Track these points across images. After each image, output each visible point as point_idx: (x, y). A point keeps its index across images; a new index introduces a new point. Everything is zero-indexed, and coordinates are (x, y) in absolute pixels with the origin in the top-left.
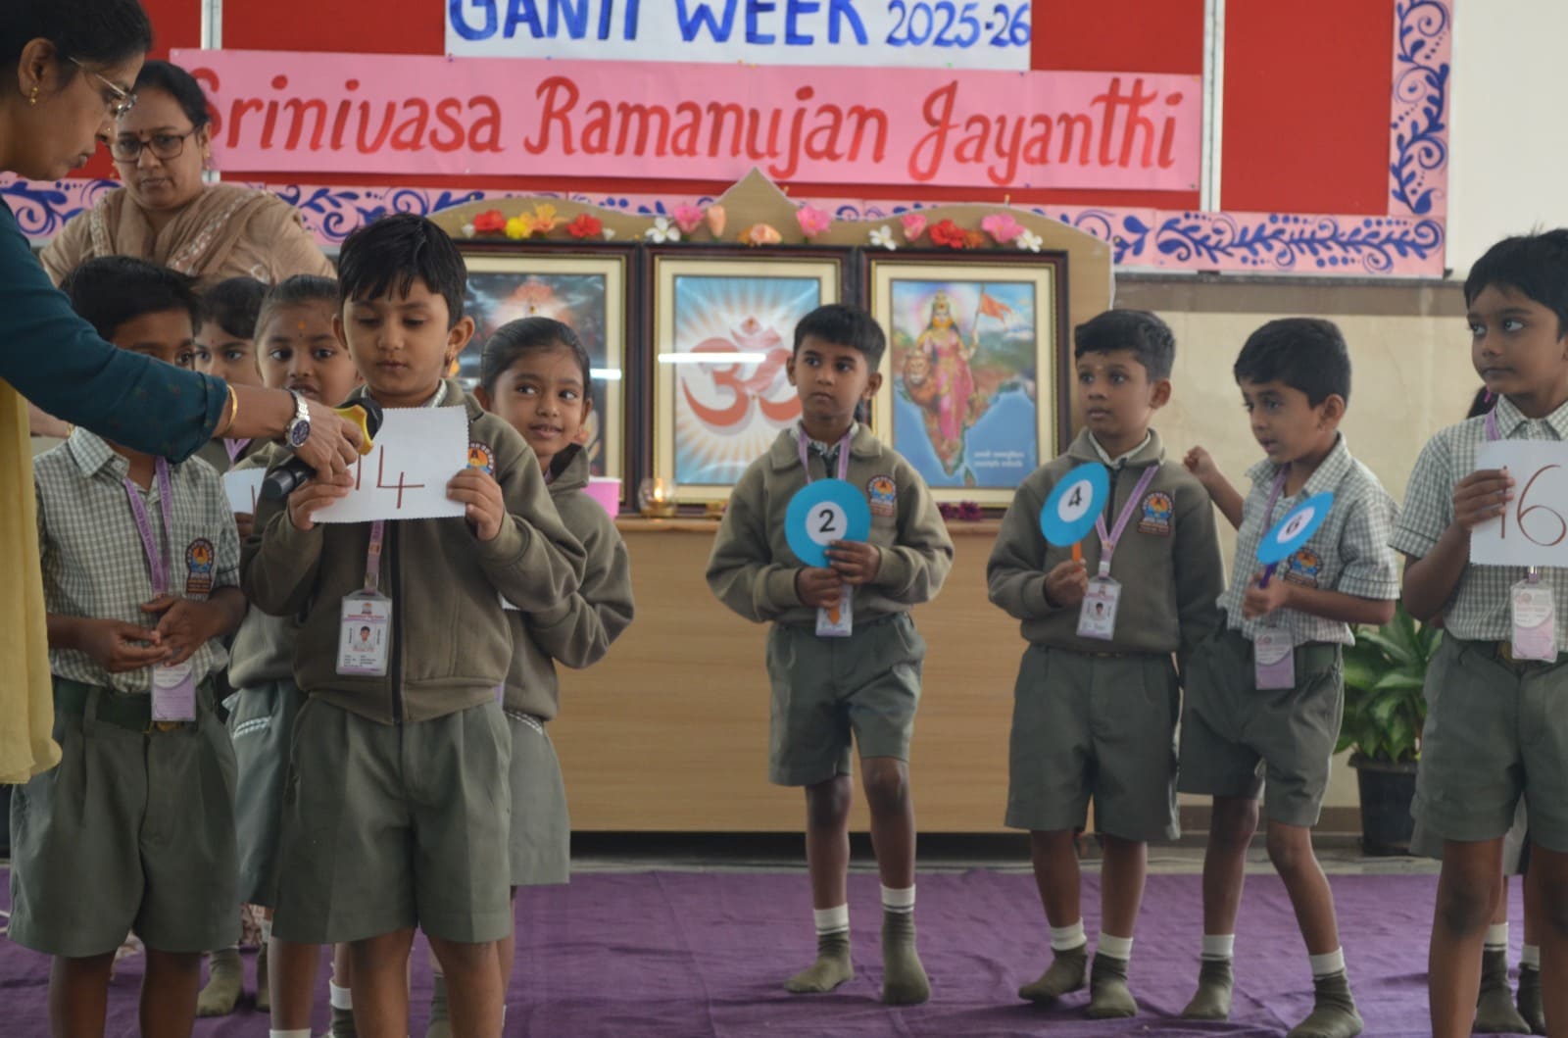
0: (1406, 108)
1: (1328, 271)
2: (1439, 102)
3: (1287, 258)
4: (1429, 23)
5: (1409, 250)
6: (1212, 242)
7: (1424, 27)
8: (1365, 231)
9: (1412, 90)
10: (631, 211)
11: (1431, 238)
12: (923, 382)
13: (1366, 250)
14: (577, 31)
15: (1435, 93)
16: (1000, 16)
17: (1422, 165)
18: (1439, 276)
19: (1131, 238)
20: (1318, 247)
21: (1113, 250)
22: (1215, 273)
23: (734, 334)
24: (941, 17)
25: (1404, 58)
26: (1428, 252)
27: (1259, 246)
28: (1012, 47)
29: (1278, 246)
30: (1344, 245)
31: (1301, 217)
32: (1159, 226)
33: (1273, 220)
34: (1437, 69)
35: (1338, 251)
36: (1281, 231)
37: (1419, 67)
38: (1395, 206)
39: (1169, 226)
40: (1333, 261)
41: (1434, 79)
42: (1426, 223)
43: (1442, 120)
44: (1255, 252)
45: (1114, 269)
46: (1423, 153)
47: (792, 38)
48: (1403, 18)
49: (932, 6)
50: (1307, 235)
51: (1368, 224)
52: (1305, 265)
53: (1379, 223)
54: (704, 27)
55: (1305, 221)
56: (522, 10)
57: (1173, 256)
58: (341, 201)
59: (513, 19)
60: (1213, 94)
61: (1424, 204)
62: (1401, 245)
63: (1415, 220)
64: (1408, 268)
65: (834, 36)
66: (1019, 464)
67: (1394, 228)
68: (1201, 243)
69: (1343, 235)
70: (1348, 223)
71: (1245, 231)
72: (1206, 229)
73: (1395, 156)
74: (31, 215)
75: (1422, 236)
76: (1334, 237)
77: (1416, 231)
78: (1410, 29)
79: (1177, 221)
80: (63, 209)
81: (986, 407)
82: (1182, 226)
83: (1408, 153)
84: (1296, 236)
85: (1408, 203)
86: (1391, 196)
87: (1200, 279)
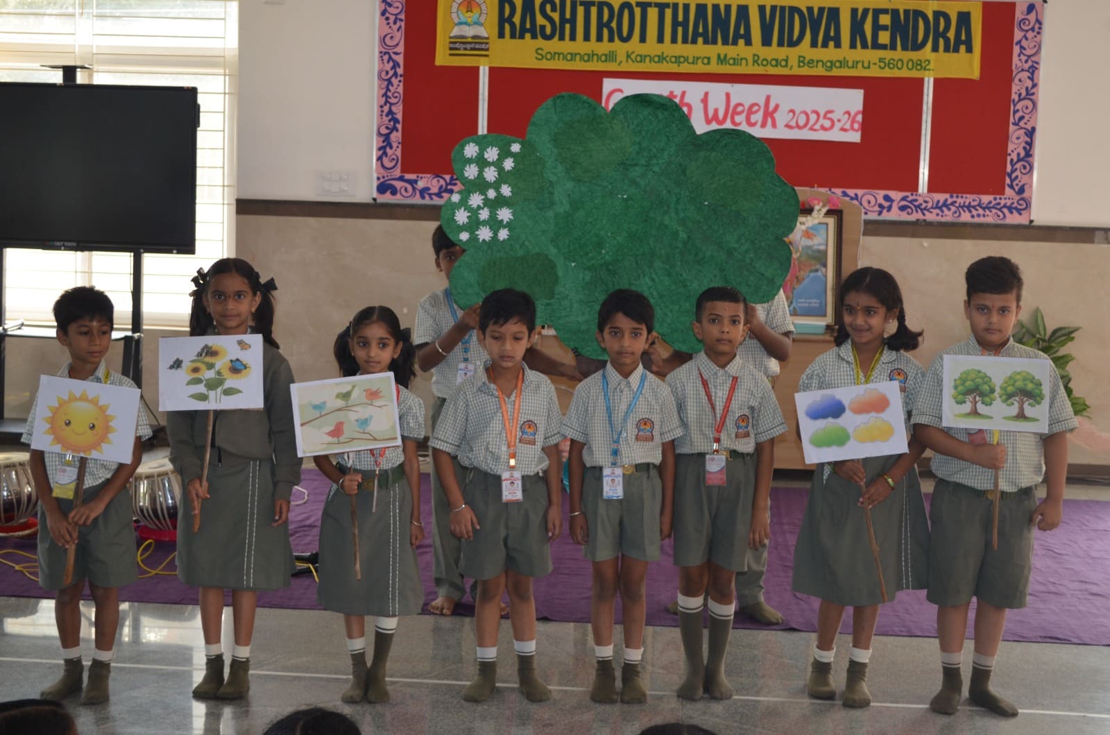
0: (1015, 146)
1: (976, 220)
2: (1030, 144)
3: (958, 214)
4: (1027, 108)
5: (1014, 211)
6: (923, 207)
7: (1025, 110)
8: (994, 202)
9: (1018, 138)
11: (1024, 206)
13: (994, 211)
15: (1029, 140)
17: (1021, 173)
18: (1027, 223)
19: (886, 204)
20: (972, 209)
21: (878, 209)
22: (925, 220)
25: (1015, 124)
26: (1022, 212)
27: (944, 209)
29: (953, 208)
30: (984, 209)
31: (964, 196)
32: (898, 200)
33: (952, 197)
34: (1030, 129)
35: (981, 211)
36: (955, 202)
37: (1022, 128)
38: (1008, 191)
39: (904, 199)
40: (979, 215)
41: (1028, 134)
42: (1023, 199)
43: (1031, 153)
44: (943, 211)
46: (1022, 167)
48: (1015, 106)
50: (967, 204)
51: (995, 199)
52: (966, 217)
53: (1000, 199)
55: (966, 198)
57: (906, 212)
60: (925, 140)
61: (1021, 191)
62: (1010, 209)
63: (1018, 198)
64: (1013, 219)
67: (1007, 201)
68: (919, 206)
69: (983, 204)
70: (986, 199)
71: (938, 202)
72: (921, 200)
73: (1009, 169)
74: (406, 190)
75: (1020, 205)
76: (979, 205)
77: (1018, 203)
78: (1018, 110)
79: (908, 197)
80: (419, 187)
82: (909, 199)
83: (1015, 167)
84: (962, 204)
85: (1014, 190)
86: (1006, 187)
87: (917, 223)
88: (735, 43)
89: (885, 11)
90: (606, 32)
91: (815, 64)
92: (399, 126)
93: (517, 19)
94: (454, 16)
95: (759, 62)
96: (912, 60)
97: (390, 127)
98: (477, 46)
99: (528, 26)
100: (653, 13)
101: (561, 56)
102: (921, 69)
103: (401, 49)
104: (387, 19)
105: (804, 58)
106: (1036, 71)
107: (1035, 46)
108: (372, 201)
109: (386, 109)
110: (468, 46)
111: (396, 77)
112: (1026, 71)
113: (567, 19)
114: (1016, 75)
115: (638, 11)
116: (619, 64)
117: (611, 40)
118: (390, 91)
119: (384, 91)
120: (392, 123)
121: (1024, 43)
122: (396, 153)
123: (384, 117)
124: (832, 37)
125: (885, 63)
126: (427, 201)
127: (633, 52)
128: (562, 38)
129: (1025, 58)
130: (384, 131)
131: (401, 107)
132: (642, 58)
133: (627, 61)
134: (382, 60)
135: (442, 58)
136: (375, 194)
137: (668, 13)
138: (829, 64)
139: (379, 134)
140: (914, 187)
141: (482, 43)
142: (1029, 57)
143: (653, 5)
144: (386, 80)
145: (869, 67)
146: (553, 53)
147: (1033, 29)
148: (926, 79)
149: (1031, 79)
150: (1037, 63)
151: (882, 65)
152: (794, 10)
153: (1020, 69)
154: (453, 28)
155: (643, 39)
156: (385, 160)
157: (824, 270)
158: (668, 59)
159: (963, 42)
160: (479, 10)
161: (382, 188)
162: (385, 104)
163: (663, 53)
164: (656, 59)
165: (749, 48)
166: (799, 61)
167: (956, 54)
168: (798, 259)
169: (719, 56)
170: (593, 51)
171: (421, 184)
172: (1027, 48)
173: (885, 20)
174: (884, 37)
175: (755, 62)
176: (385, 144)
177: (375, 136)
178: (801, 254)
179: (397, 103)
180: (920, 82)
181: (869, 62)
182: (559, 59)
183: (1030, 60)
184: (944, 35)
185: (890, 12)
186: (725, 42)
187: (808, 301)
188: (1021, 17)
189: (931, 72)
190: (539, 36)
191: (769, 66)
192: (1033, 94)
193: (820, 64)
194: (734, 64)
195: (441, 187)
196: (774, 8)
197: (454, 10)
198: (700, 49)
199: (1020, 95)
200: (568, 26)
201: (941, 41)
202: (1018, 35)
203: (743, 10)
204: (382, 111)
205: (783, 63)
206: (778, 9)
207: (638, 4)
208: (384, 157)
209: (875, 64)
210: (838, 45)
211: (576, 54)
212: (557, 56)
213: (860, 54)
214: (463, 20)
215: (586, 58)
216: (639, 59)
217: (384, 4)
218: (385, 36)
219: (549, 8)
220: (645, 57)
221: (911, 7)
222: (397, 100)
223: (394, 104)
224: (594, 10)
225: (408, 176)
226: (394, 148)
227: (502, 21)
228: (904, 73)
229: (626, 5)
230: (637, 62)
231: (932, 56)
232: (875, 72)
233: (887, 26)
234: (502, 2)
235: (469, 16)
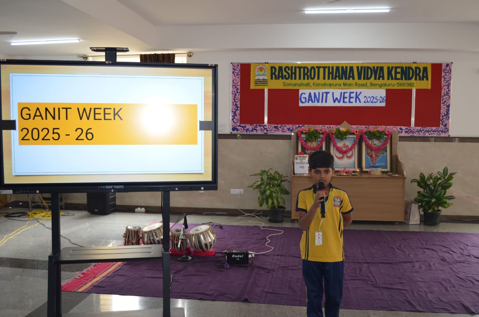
0: (443, 111)
1: (431, 135)
2: (448, 110)
3: (424, 134)
4: (447, 98)
5: (443, 132)
7: (446, 99)
8: (436, 130)
9: (444, 108)
10: (326, 128)
11: (447, 130)
12: (370, 153)
13: (437, 132)
14: (318, 102)
15: (448, 109)
16: (381, 98)
17: (445, 119)
18: (448, 136)
19: (400, 131)
20: (429, 132)
21: (398, 133)
22: (413, 136)
23: (342, 146)
24: (372, 99)
25: (443, 103)
26: (446, 133)
27: (420, 132)
28: (383, 103)
29: (423, 132)
30: (433, 132)
31: (427, 127)
32: (405, 129)
33: (422, 128)
34: (448, 105)
35: (432, 133)
36: (424, 130)
37: (445, 105)
38: (441, 126)
39: (406, 129)
40: (431, 134)
42: (446, 128)
43: (449, 113)
44: (419, 133)
45: (399, 135)
47: (350, 102)
49: (371, 97)
50: (427, 130)
51: (437, 128)
52: (427, 135)
53: (439, 128)
54: (337, 101)
56: (310, 99)
57: (407, 133)
58: (284, 127)
59: (309, 100)
61: (446, 125)
62: (442, 132)
63: (444, 128)
64: (443, 135)
65: (356, 102)
66: (384, 165)
67: (441, 129)
68: (411, 132)
70: (434, 128)
71: (418, 130)
72: (412, 129)
73: (441, 118)
74: (241, 129)
75: (445, 130)
76: (432, 130)
77: (444, 130)
78: (444, 99)
79: (408, 128)
80: (246, 128)
81: (379, 156)
82: (408, 129)
83: (443, 118)
84: (426, 130)
85: (443, 125)
86: (441, 124)
87: (411, 137)
88: (349, 79)
89: (399, 67)
90: (306, 76)
92: (239, 109)
93: (277, 73)
94: (256, 73)
96: (408, 83)
98: (264, 82)
99: (280, 75)
100: (322, 70)
101: (292, 85)
102: (411, 86)
103: (239, 84)
104: (234, 74)
105: (372, 83)
106: (450, 86)
107: (449, 78)
108: (230, 133)
109: (234, 103)
110: (261, 82)
111: (238, 93)
112: (446, 86)
113: (293, 73)
114: (443, 87)
115: (316, 69)
116: (311, 87)
117: (308, 79)
118: (236, 98)
119: (234, 98)
120: (236, 108)
121: (445, 77)
123: (234, 106)
124: (381, 76)
126: (248, 133)
127: (315, 83)
128: (292, 79)
130: (234, 110)
131: (239, 103)
133: (313, 86)
134: (233, 88)
135: (253, 86)
136: (231, 131)
137: (327, 70)
138: (380, 85)
139: (232, 111)
140: (409, 125)
141: (266, 81)
142: (447, 81)
143: (321, 67)
144: (234, 94)
145: (394, 86)
147: (448, 72)
148: (413, 89)
149: (448, 88)
150: (450, 83)
151: (398, 85)
152: (368, 68)
154: (256, 77)
155: (318, 78)
156: (234, 120)
158: (327, 85)
159: (425, 77)
160: (264, 70)
161: (234, 129)
162: (234, 102)
163: (325, 83)
164: (323, 85)
165: (353, 80)
166: (371, 84)
167: (422, 81)
169: (344, 83)
172: (446, 78)
173: (399, 70)
174: (399, 76)
175: (356, 85)
176: (234, 115)
177: (231, 112)
179: (238, 101)
180: (411, 91)
181: (394, 84)
184: (419, 75)
186: (346, 79)
187: (381, 163)
188: (444, 68)
189: (415, 87)
190: (284, 79)
191: (360, 86)
192: (449, 93)
193: (377, 85)
194: (349, 86)
195: (253, 128)
196: (362, 67)
197: (256, 71)
198: (337, 81)
199: (444, 94)
200: (293, 75)
201: (418, 77)
202: (443, 74)
203: (351, 68)
204: (233, 104)
205: (365, 85)
206: (363, 67)
207: (317, 67)
209: (396, 85)
210: (383, 79)
211: (296, 84)
212: (290, 85)
213: (391, 81)
214: (259, 74)
215: (300, 85)
216: (317, 85)
217: (233, 70)
218: (234, 80)
219: (287, 69)
220: (319, 84)
221: (408, 65)
222: (238, 100)
223: (237, 102)
224: (302, 70)
225: (242, 125)
226: (237, 116)
227: (272, 74)
228: (406, 88)
229: (313, 68)
230: (317, 86)
231: (415, 82)
232: (396, 87)
233: (400, 72)
234: (272, 68)
235: (261, 73)
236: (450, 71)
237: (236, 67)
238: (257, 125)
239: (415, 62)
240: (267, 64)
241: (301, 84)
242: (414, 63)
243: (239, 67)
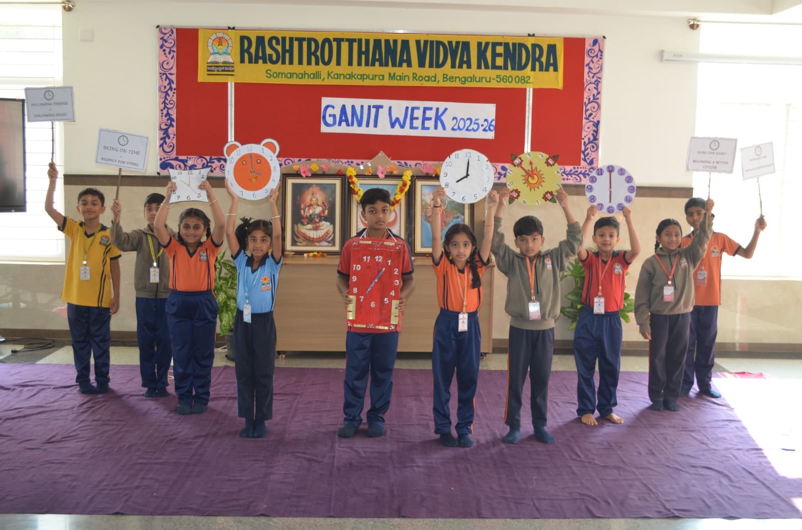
0: (587, 134)
2: (597, 132)
4: (594, 108)
5: (587, 176)
7: (592, 109)
8: (573, 170)
9: (588, 128)
11: (594, 173)
13: (574, 176)
15: (596, 129)
17: (591, 151)
19: (503, 172)
25: (586, 119)
30: (567, 175)
34: (596, 122)
35: (565, 177)
37: (591, 121)
38: (582, 162)
40: (564, 179)
41: (595, 124)
42: (592, 168)
43: (597, 137)
46: (591, 147)
48: (586, 107)
51: (574, 168)
53: (578, 168)
61: (591, 162)
62: (584, 175)
63: (589, 167)
64: (586, 181)
67: (582, 169)
69: (567, 171)
70: (568, 168)
73: (583, 148)
74: (180, 166)
75: (590, 172)
76: (564, 172)
77: (589, 170)
78: (588, 110)
81: (449, 223)
83: (587, 147)
85: (587, 162)
86: (582, 160)
88: (400, 65)
89: (500, 44)
90: (313, 58)
91: (454, 79)
92: (174, 124)
93: (253, 50)
94: (210, 48)
95: (417, 78)
96: (518, 76)
97: (168, 124)
98: (226, 69)
99: (260, 54)
100: (345, 46)
101: (284, 75)
102: (524, 83)
103: (174, 71)
104: (164, 50)
105: (447, 75)
106: (600, 84)
107: (599, 67)
108: (157, 175)
109: (165, 112)
110: (220, 69)
111: (171, 90)
112: (593, 83)
113: (287, 50)
114: (587, 86)
115: (334, 44)
116: (323, 80)
117: (317, 63)
118: (167, 100)
119: (163, 99)
120: (169, 121)
121: (591, 65)
122: (173, 142)
123: (164, 117)
124: (465, 61)
125: (500, 78)
127: (332, 72)
128: (284, 63)
129: (593, 75)
130: (164, 127)
131: (175, 111)
132: (338, 76)
133: (328, 78)
134: (162, 79)
135: (203, 76)
136: (159, 170)
137: (355, 45)
138: (463, 79)
139: (161, 129)
141: (229, 67)
142: (595, 74)
143: (345, 40)
144: (164, 92)
145: (490, 81)
146: (277, 73)
147: (597, 56)
148: (528, 90)
149: (597, 89)
150: (600, 79)
151: (499, 80)
152: (439, 43)
153: (589, 83)
154: (210, 56)
155: (338, 63)
156: (165, 147)
157: (462, 217)
158: (356, 76)
159: (551, 65)
160: (227, 44)
161: (163, 166)
162: (164, 109)
163: (352, 72)
164: (348, 76)
165: (410, 69)
166: (444, 78)
167: (546, 73)
168: (445, 210)
169: (390, 74)
170: (305, 72)
171: (190, 163)
172: (593, 68)
173: (500, 50)
174: (500, 61)
175: (414, 78)
176: (165, 136)
177: (158, 131)
178: (447, 206)
179: (173, 108)
180: (524, 91)
181: (490, 78)
182: (282, 77)
183: (595, 76)
184: (539, 60)
185: (503, 44)
186: (394, 65)
188: (589, 48)
189: (531, 84)
190: (268, 62)
191: (424, 81)
192: (598, 99)
193: (458, 79)
194: (400, 80)
195: (204, 164)
196: (426, 42)
197: (210, 44)
198: (377, 69)
200: (287, 55)
201: (537, 64)
202: (587, 60)
203: (405, 43)
204: (162, 113)
205: (433, 79)
206: (429, 43)
207: (335, 40)
208: (164, 144)
209: (494, 79)
210: (469, 67)
211: (293, 74)
212: (280, 75)
213: (483, 72)
214: (216, 51)
215: (300, 76)
216: (336, 76)
217: (162, 40)
218: (163, 63)
219: (274, 42)
220: (340, 75)
221: (517, 41)
222: (171, 106)
223: (170, 108)
224: (305, 44)
225: (181, 157)
226: (171, 138)
227: (242, 51)
228: (513, 85)
229: (327, 40)
230: (335, 78)
231: (532, 74)
232: (494, 84)
233: (502, 54)
234: (243, 38)
235: (223, 48)
236: (600, 54)
237: (168, 35)
238: (213, 157)
239: (531, 34)
240: (233, 31)
241: (302, 74)
242: (529, 35)
243: (173, 35)
